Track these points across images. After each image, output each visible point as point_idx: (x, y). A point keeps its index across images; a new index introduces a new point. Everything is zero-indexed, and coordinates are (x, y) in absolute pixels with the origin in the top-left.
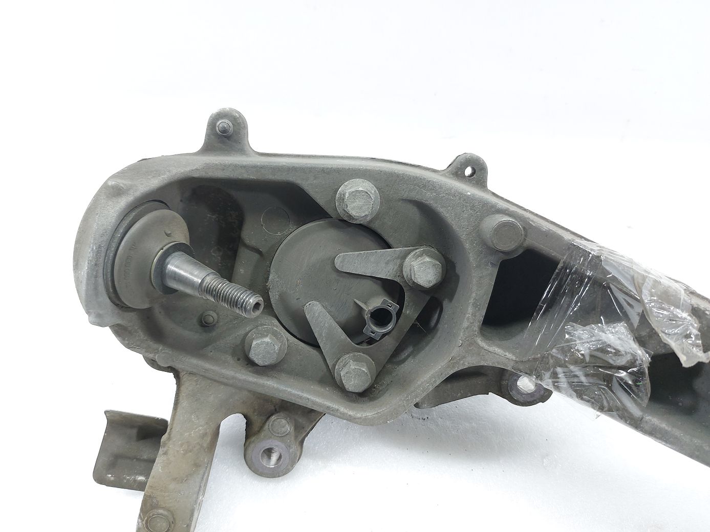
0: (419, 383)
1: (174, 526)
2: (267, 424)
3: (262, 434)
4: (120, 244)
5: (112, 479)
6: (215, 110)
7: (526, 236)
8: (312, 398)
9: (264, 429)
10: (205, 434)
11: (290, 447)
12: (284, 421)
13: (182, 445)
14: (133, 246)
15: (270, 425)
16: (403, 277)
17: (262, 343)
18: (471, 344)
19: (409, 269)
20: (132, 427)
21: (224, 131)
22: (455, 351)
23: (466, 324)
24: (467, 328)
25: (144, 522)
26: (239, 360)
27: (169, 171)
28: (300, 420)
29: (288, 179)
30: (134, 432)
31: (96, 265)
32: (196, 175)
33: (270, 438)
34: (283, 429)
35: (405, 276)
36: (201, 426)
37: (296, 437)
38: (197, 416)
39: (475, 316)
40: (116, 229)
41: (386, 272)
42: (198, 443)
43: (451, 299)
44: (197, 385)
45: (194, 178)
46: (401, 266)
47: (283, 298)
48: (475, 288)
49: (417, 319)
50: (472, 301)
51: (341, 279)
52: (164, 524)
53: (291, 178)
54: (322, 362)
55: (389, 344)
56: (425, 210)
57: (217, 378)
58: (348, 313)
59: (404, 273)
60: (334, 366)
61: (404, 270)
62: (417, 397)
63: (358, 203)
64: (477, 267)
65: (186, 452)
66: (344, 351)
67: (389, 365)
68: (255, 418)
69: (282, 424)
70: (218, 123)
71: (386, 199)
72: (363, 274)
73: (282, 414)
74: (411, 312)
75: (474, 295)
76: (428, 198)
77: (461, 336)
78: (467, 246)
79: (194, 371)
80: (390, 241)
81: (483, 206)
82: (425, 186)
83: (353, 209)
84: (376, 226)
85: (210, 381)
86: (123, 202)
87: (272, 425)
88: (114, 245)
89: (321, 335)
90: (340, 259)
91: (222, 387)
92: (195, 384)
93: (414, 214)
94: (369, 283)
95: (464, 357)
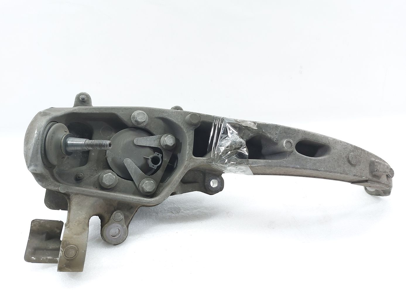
0: (175, 179)
1: (78, 252)
2: (112, 216)
3: (110, 221)
4: (47, 133)
5: (35, 259)
6: (78, 93)
7: (200, 118)
8: (132, 197)
9: (111, 219)
10: (86, 218)
11: (123, 226)
12: (119, 214)
13: (76, 222)
14: (54, 133)
15: (113, 216)
16: (161, 146)
17: (108, 175)
18: (190, 159)
19: (163, 142)
20: (43, 234)
21: (83, 99)
22: (186, 163)
23: (187, 152)
24: (188, 153)
25: (63, 253)
26: (96, 188)
27: (64, 110)
28: (126, 214)
29: (111, 112)
30: (44, 236)
31: (38, 139)
32: (75, 112)
33: (114, 223)
34: (119, 218)
35: (162, 145)
36: (84, 214)
37: (125, 222)
38: (81, 211)
39: (190, 148)
40: (46, 127)
41: (154, 144)
42: (84, 221)
43: (180, 152)
44: (79, 199)
45: (74, 113)
46: (160, 141)
47: (113, 160)
48: (188, 139)
49: (169, 162)
50: (188, 144)
51: (137, 149)
52: (74, 252)
53: (113, 112)
54: (133, 185)
55: (160, 173)
56: (165, 120)
57: (89, 194)
58: (142, 162)
59: (161, 144)
60: (139, 185)
61: (161, 142)
62: (174, 185)
63: (140, 117)
64: (187, 132)
65: (78, 224)
66: (142, 178)
67: (161, 184)
68: (106, 216)
69: (119, 215)
70: (80, 97)
71: (150, 118)
72: (146, 145)
73: (118, 211)
74: (166, 159)
75: (188, 141)
76: (165, 115)
77: (187, 157)
78: (182, 127)
79: (78, 192)
80: (154, 133)
81: (185, 113)
82: (163, 112)
83: (139, 119)
84: (148, 128)
85: (85, 196)
86: (48, 118)
87: (114, 216)
88: (45, 133)
89: (132, 172)
90: (136, 140)
91: (91, 198)
92: (78, 198)
93: (161, 122)
94: (148, 149)
95: (189, 164)
